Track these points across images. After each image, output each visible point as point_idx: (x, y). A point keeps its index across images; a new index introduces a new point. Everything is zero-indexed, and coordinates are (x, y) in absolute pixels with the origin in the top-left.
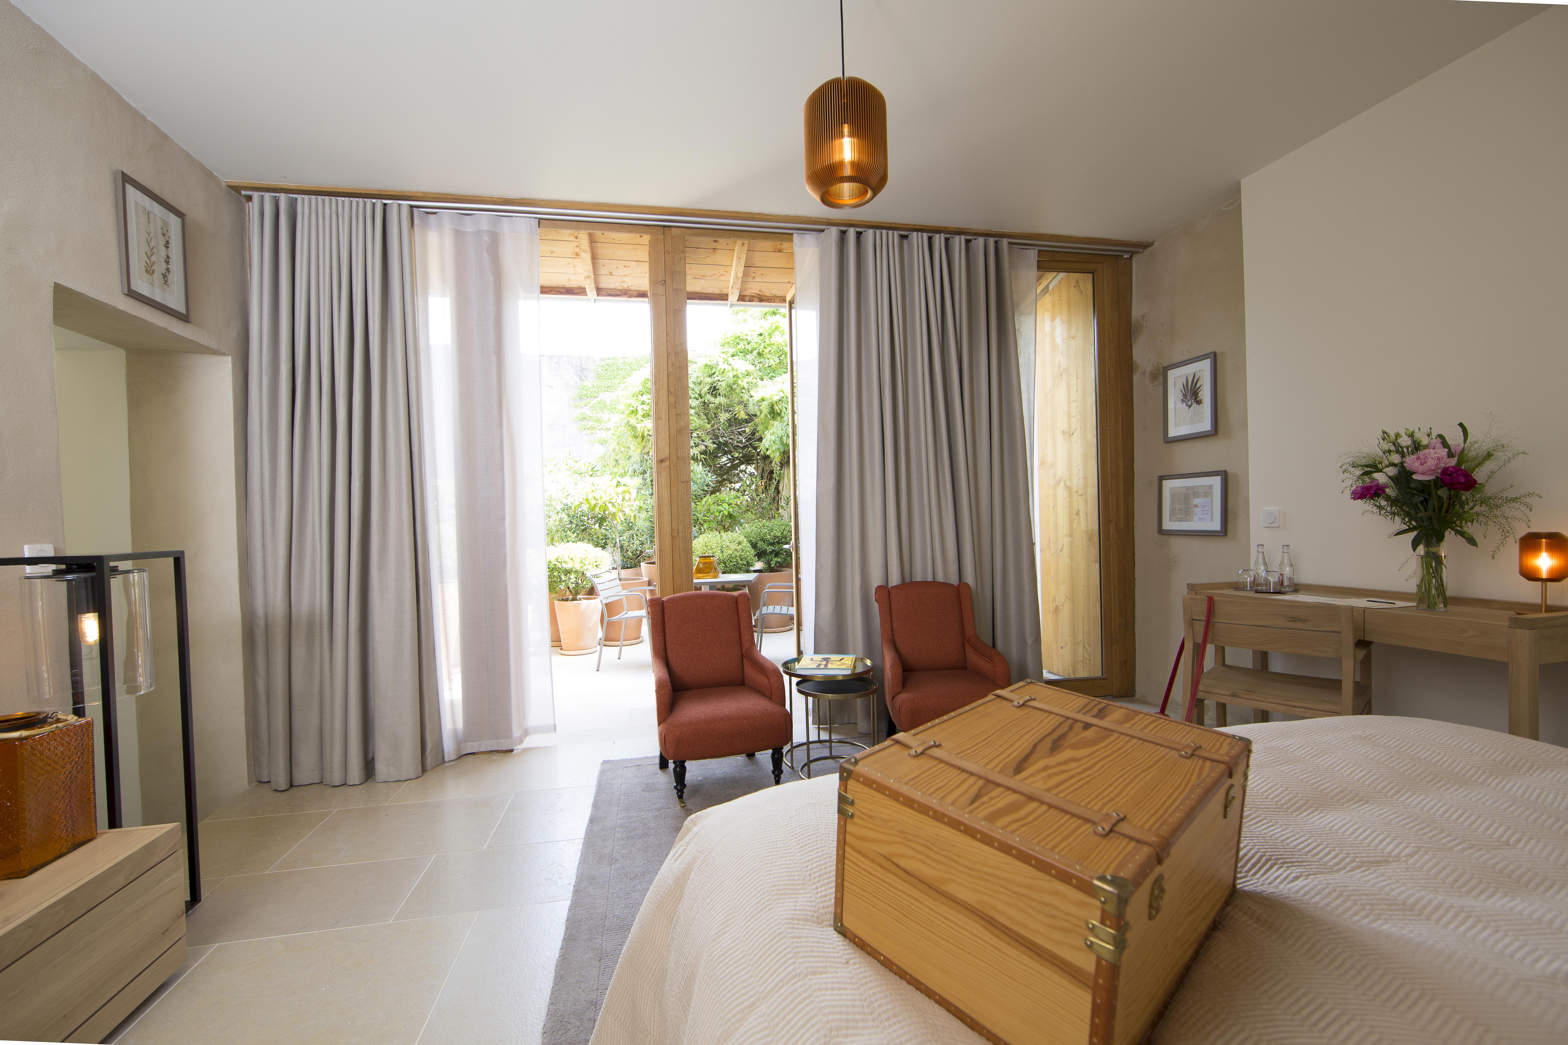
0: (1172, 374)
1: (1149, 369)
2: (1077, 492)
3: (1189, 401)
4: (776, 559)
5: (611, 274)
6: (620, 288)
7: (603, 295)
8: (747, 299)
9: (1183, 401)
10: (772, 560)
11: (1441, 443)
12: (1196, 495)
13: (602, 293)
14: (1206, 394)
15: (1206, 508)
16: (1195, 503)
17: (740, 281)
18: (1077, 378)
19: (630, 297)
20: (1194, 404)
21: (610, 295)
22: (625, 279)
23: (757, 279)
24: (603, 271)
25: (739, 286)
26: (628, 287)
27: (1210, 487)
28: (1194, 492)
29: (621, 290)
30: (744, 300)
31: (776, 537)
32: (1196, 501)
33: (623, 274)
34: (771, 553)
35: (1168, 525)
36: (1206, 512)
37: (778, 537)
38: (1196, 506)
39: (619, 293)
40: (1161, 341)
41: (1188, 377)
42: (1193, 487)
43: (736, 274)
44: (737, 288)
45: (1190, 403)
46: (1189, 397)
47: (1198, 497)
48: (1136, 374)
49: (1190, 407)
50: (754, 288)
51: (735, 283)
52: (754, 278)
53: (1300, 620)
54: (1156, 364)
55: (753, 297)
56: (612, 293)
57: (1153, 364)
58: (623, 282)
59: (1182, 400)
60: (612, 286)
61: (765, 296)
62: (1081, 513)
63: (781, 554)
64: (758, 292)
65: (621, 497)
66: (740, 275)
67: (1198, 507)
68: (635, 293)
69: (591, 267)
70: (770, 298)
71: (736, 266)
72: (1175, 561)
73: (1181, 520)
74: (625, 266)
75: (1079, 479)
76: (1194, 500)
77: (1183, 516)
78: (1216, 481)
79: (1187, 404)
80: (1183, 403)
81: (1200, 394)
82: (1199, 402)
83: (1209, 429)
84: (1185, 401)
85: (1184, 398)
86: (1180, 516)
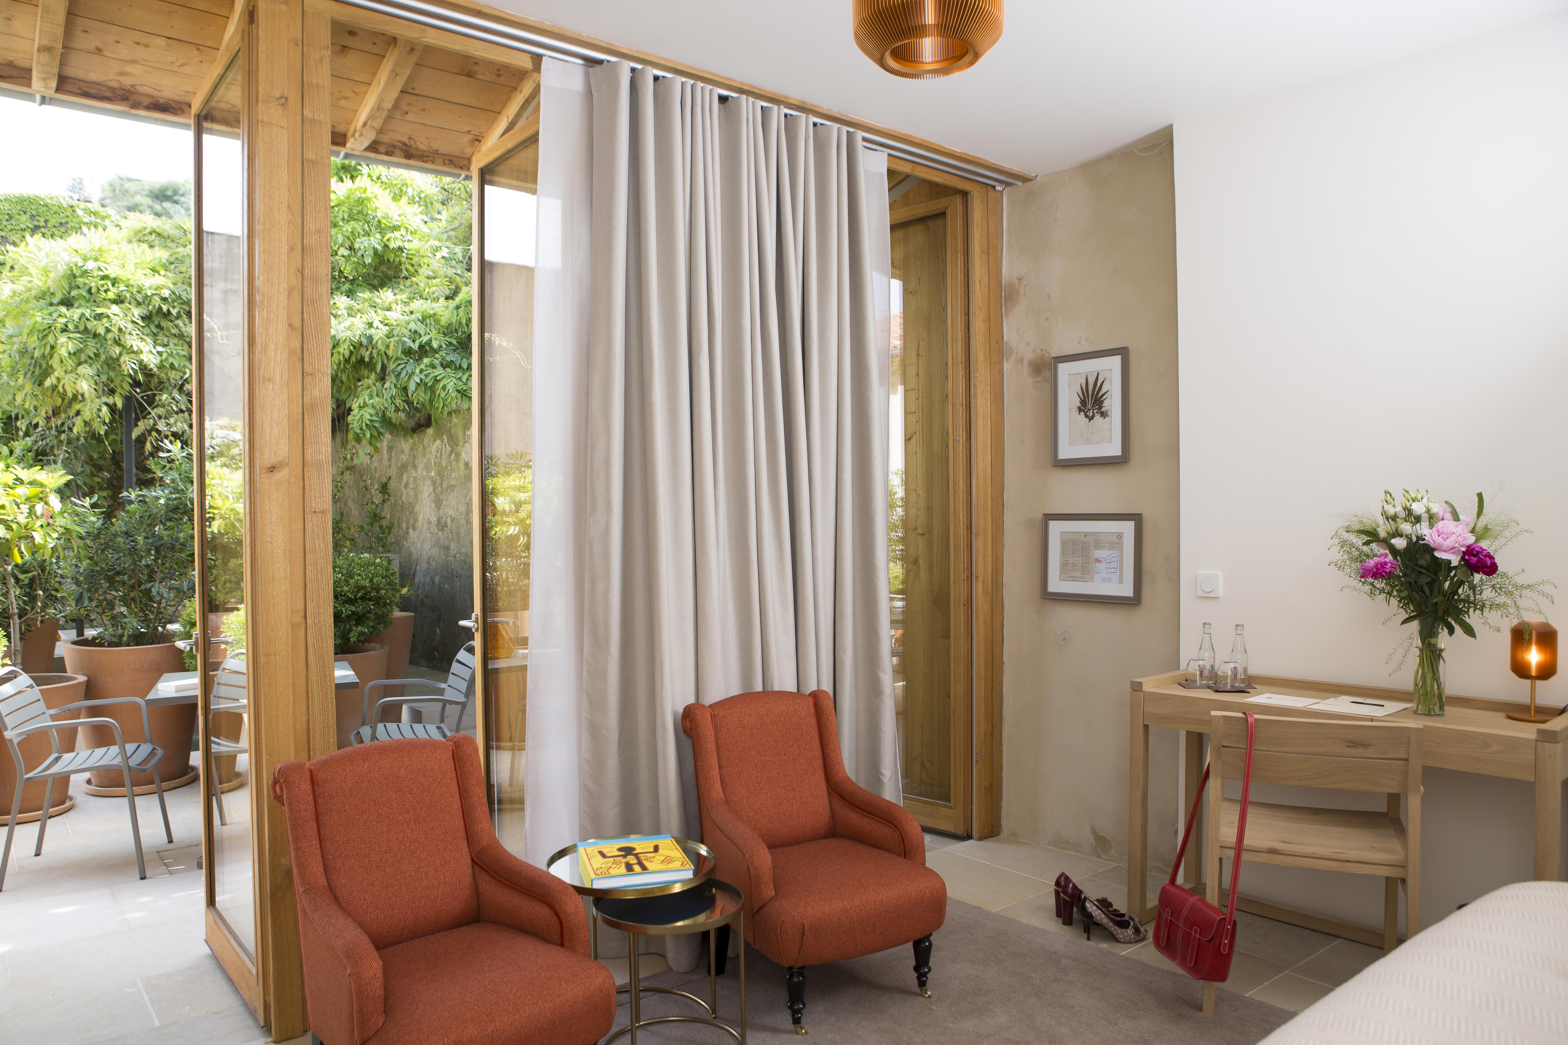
0: (1064, 369)
1: (1029, 356)
2: (915, 529)
3: (1089, 410)
4: (360, 628)
5: (99, 51)
6: (114, 84)
7: (70, 93)
8: (382, 149)
9: (1080, 410)
10: (350, 630)
11: (1451, 512)
12: (1098, 545)
13: (68, 87)
14: (1113, 403)
15: (1114, 565)
16: (1096, 557)
17: (384, 116)
18: (918, 355)
19: (136, 106)
20: (1098, 417)
21: (86, 95)
22: (130, 69)
23: (410, 117)
24: (81, 41)
25: (378, 124)
26: (132, 86)
27: (1120, 536)
28: (1098, 541)
29: (113, 90)
30: (376, 151)
31: (359, 588)
32: (1098, 554)
33: (129, 58)
34: (348, 617)
35: (1055, 585)
36: (1113, 571)
37: (363, 587)
38: (1098, 561)
39: (109, 94)
40: (1047, 319)
41: (1088, 378)
42: (1095, 534)
43: (380, 101)
44: (373, 128)
45: (1091, 414)
46: (1089, 406)
47: (1101, 548)
48: (1007, 360)
49: (1091, 418)
50: (400, 133)
51: (371, 117)
52: (407, 113)
53: (1361, 745)
54: (1038, 350)
55: (394, 147)
56: (92, 91)
57: (1034, 351)
58: (122, 74)
59: (1079, 407)
60: (93, 76)
61: (417, 149)
62: (921, 561)
63: (368, 618)
64: (405, 140)
65: (25, 508)
66: (388, 105)
67: (1100, 562)
68: (146, 102)
69: (60, 31)
70: (425, 154)
71: (385, 88)
72: (1064, 638)
73: (1076, 579)
74: (138, 43)
75: (919, 509)
76: (1096, 552)
77: (1079, 574)
78: (1128, 528)
79: (1086, 416)
80: (1082, 413)
81: (1106, 403)
82: (1104, 415)
83: (1118, 452)
84: (1084, 411)
85: (1083, 408)
86: (1073, 574)
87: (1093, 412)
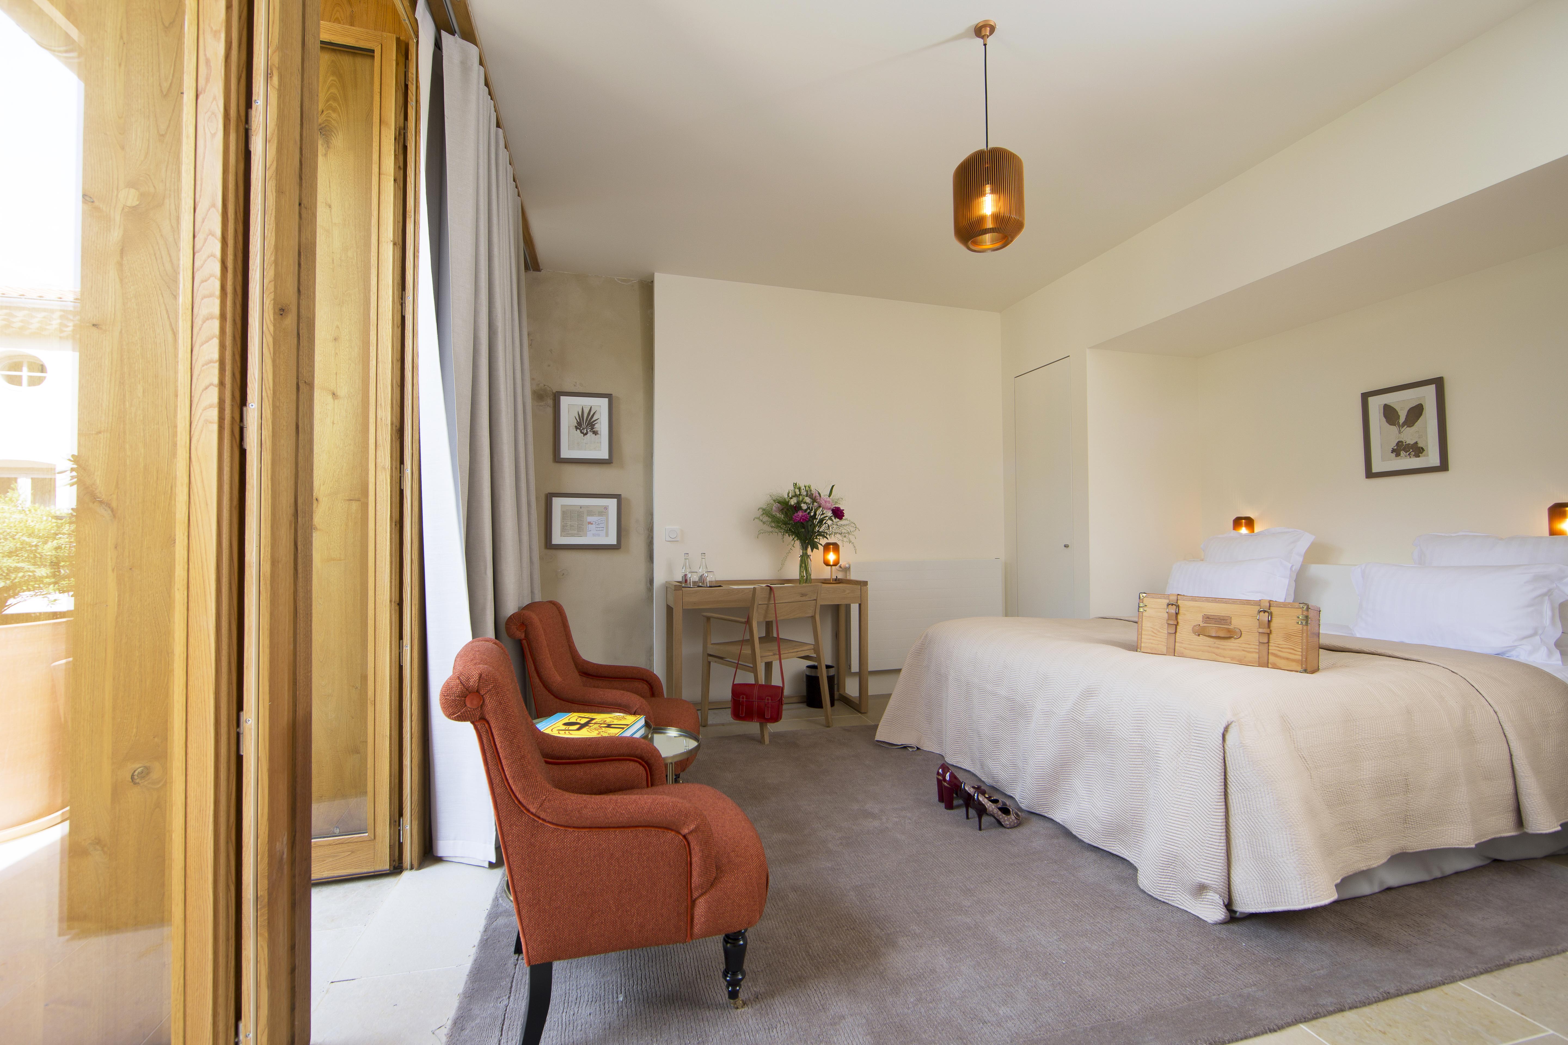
0: (565, 401)
3: (584, 429)
9: (577, 428)
12: (590, 514)
14: (603, 427)
15: (602, 526)
16: (588, 521)
20: (590, 434)
27: (606, 508)
28: (588, 511)
32: (591, 519)
35: (558, 539)
36: (601, 529)
38: (590, 523)
40: (549, 366)
41: (584, 409)
42: (589, 507)
45: (585, 432)
46: (584, 426)
47: (592, 515)
49: (586, 434)
54: (545, 386)
57: (542, 384)
59: (576, 426)
67: (592, 524)
72: (563, 574)
73: (573, 535)
76: (588, 517)
77: (576, 532)
78: (613, 502)
79: (582, 432)
80: (578, 430)
81: (596, 426)
82: (595, 433)
83: (606, 457)
84: (580, 429)
85: (579, 426)
86: (570, 532)
87: (587, 431)
